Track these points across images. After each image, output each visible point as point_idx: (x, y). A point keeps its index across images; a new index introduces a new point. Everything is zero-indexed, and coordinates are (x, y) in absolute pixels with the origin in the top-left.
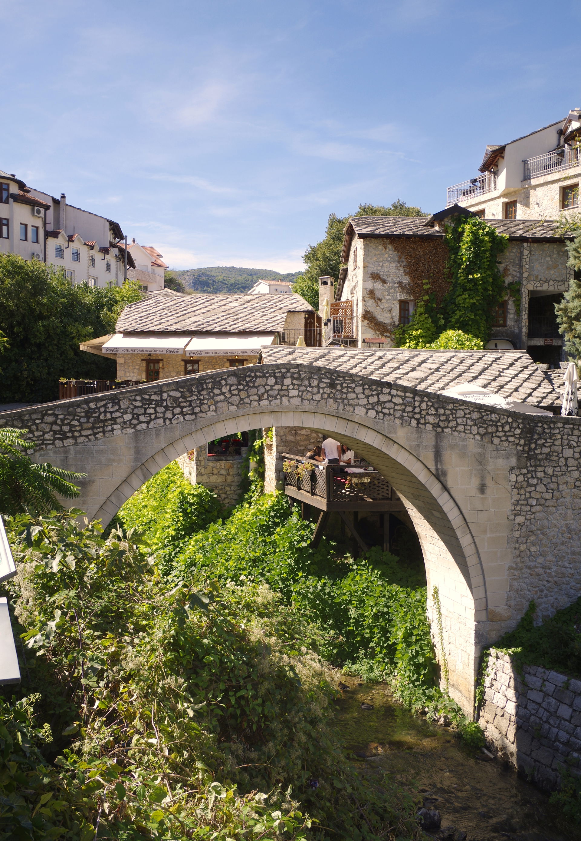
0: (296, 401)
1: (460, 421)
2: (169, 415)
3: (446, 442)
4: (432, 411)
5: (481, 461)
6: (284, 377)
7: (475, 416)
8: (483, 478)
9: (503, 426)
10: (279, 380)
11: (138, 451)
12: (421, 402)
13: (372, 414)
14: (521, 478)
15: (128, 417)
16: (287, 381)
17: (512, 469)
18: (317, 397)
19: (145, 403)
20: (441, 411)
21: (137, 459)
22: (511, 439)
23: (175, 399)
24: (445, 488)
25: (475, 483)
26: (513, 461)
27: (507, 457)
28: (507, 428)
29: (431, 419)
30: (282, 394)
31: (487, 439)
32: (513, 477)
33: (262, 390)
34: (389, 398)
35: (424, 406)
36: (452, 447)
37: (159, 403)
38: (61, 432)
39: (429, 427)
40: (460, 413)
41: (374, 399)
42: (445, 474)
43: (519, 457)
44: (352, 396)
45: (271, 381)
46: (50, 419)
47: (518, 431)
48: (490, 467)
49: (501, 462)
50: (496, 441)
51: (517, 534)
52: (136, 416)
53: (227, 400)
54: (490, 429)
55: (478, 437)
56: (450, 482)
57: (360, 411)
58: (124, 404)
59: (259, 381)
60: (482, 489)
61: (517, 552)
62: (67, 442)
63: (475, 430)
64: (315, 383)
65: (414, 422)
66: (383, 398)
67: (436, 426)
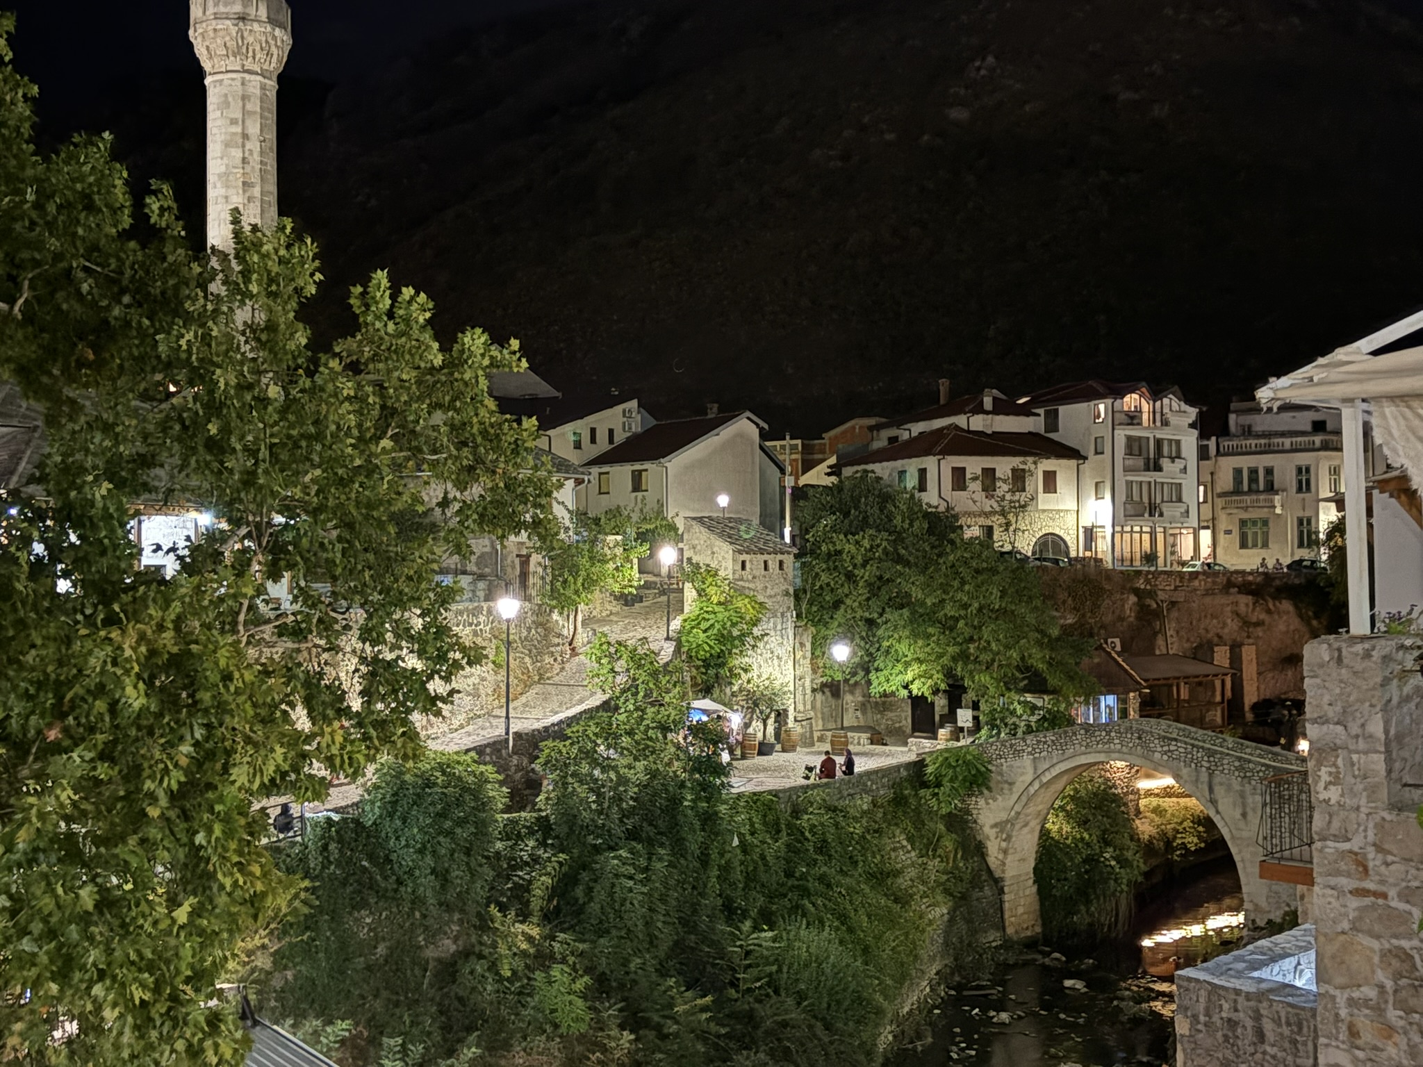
0: (1119, 746)
1: (1225, 766)
2: (1050, 749)
3: (1216, 780)
4: (1206, 758)
5: (1242, 795)
6: (1111, 731)
7: (1237, 764)
8: (1244, 807)
10: (1108, 733)
12: (1198, 751)
13: (1165, 757)
16: (1113, 734)
17: (1267, 804)
18: (1131, 744)
19: (1039, 742)
20: (1212, 759)
21: (1035, 773)
22: (1265, 782)
25: (1239, 810)
26: (1267, 798)
27: (1262, 795)
29: (1205, 764)
30: (1109, 742)
31: (1246, 780)
36: (1221, 784)
38: (999, 755)
39: (1204, 769)
40: (1225, 762)
41: (1166, 748)
42: (1216, 802)
44: (1152, 745)
45: (1104, 733)
48: (1250, 800)
50: (1253, 782)
52: (1034, 749)
56: (1220, 808)
57: (1157, 755)
59: (1097, 733)
60: (1244, 815)
63: (1237, 773)
64: (1129, 736)
65: (1193, 765)
66: (1172, 748)
67: (1209, 768)
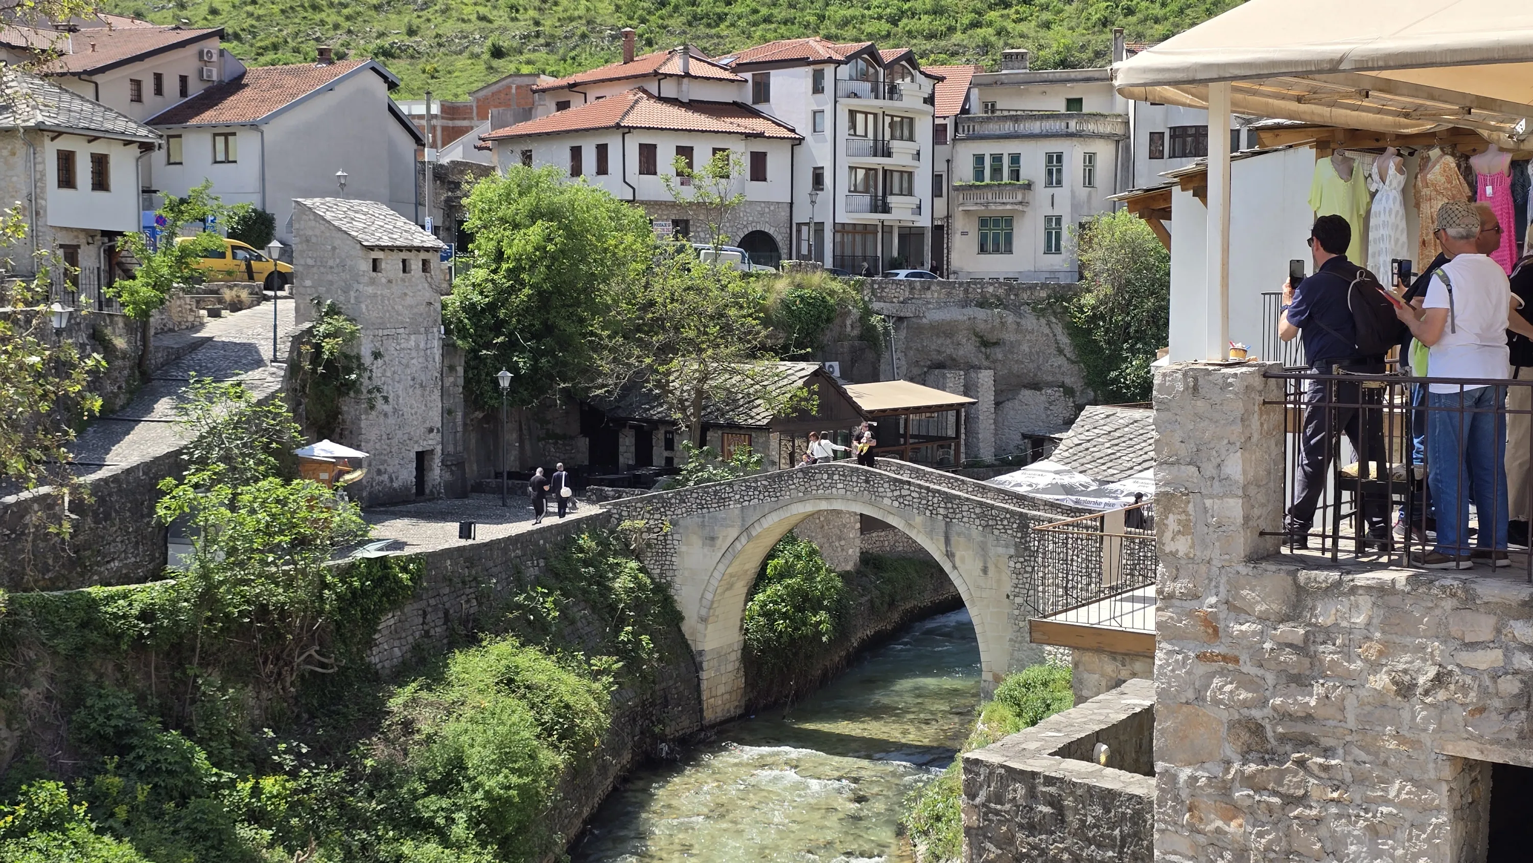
0: (842, 492)
1: (965, 514)
2: (761, 497)
3: (954, 530)
4: (942, 505)
5: (983, 548)
6: (833, 474)
8: (985, 562)
9: (1001, 520)
11: (743, 520)
12: (934, 497)
14: (1019, 565)
15: (738, 497)
17: (1011, 557)
18: (856, 489)
19: (748, 488)
20: (950, 505)
21: (743, 525)
22: (1009, 532)
23: (765, 486)
24: (955, 567)
25: (979, 565)
26: (1012, 551)
27: (1007, 546)
28: (1005, 522)
29: (941, 511)
31: (988, 530)
32: (1012, 564)
33: (819, 483)
34: (908, 492)
35: (935, 500)
36: (959, 534)
37: (755, 489)
38: (701, 504)
39: (940, 517)
41: (897, 493)
42: (953, 555)
43: (1016, 545)
44: (881, 490)
46: (695, 495)
47: (1015, 526)
48: (992, 554)
49: (1001, 550)
51: (1016, 612)
52: (742, 496)
53: (797, 488)
54: (990, 523)
55: (980, 528)
56: (957, 561)
57: (887, 501)
58: (736, 488)
60: (985, 570)
61: (1016, 628)
62: (705, 511)
63: (977, 522)
64: (855, 479)
65: (928, 513)
66: (904, 492)
67: (946, 516)
